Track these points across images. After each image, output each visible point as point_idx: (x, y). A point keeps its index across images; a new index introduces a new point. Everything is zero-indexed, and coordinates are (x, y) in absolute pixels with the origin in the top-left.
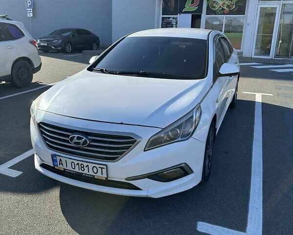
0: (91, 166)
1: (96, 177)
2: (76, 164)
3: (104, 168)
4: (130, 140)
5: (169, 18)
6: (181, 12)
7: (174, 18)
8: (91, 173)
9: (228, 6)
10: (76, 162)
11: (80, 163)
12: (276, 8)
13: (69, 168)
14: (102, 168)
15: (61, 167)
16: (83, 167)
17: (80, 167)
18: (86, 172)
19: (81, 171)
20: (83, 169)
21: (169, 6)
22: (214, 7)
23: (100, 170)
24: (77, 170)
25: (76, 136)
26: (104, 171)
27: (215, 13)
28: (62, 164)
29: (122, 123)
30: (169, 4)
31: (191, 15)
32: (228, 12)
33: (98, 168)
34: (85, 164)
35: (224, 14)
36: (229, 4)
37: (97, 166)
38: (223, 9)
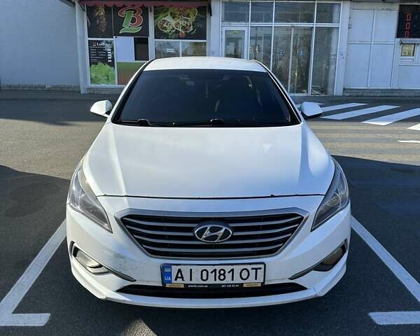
0: (237, 269)
1: (245, 286)
2: (209, 272)
3: (260, 268)
4: (294, 219)
5: (100, 42)
6: (118, 34)
7: (107, 42)
8: (238, 280)
9: (183, 28)
10: (210, 269)
11: (218, 268)
12: (244, 31)
13: (197, 280)
14: (256, 269)
15: (179, 283)
16: (224, 275)
17: (218, 274)
18: (228, 280)
19: (218, 282)
20: (222, 277)
21: (99, 25)
22: (165, 28)
23: (253, 273)
24: (211, 281)
25: (209, 226)
26: (260, 273)
27: (166, 36)
28: (182, 277)
29: (272, 196)
30: (98, 21)
31: (132, 38)
32: (184, 36)
33: (250, 271)
34: (228, 268)
35: (179, 38)
36: (185, 25)
37: (249, 267)
38: (177, 32)
